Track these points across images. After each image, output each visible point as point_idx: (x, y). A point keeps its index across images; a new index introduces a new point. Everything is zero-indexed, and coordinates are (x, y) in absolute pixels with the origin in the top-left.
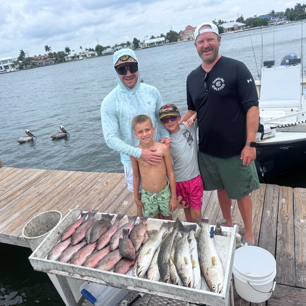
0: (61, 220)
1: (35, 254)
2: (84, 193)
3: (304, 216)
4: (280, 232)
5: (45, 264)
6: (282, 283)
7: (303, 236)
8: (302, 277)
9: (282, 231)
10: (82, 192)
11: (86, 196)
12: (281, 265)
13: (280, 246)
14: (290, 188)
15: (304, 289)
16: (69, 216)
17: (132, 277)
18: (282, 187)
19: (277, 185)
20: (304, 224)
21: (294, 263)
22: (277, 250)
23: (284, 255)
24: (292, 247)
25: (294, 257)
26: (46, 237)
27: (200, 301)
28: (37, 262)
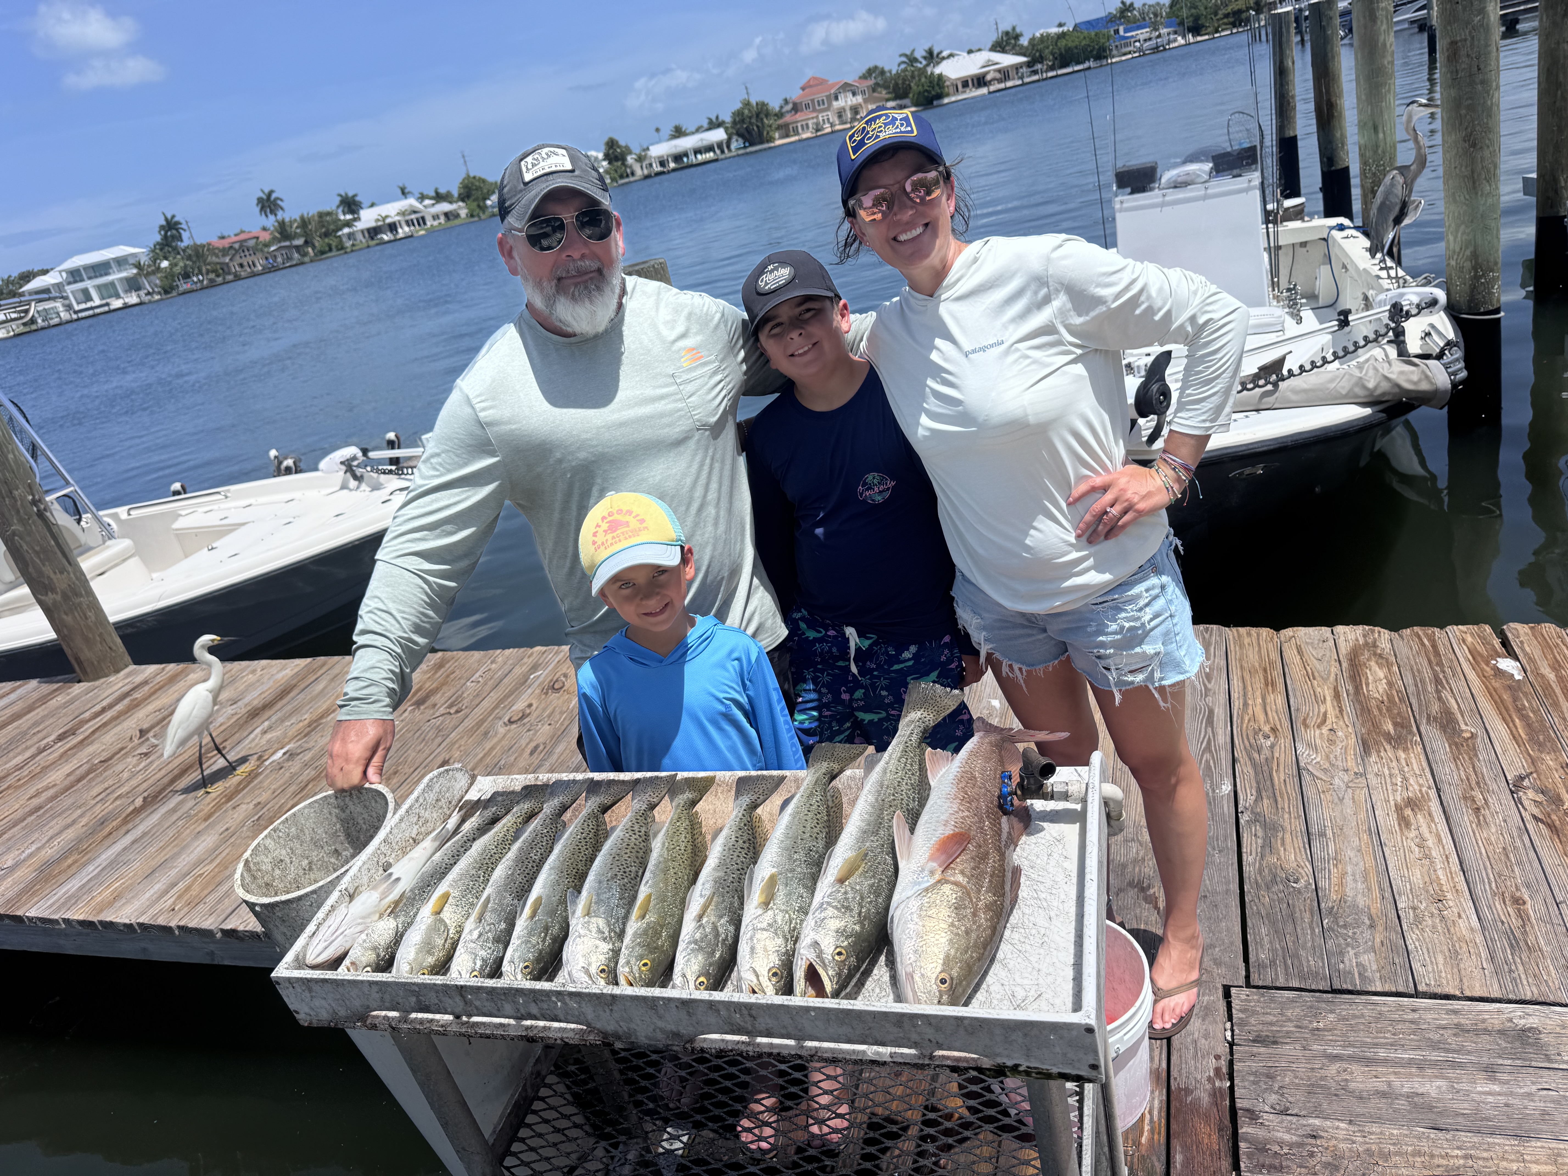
0: (389, 815)
1: (297, 959)
2: (472, 731)
3: (1330, 727)
4: (1247, 798)
5: (341, 989)
6: (1281, 982)
7: (1336, 800)
8: (1352, 952)
9: (1254, 793)
10: (460, 729)
11: (480, 743)
12: (1268, 914)
13: (1254, 845)
14: (1265, 632)
15: (1363, 997)
16: (421, 800)
17: (711, 995)
18: (1234, 629)
19: (1215, 627)
20: (1336, 757)
21: (1316, 904)
22: (1244, 863)
23: (1274, 881)
24: (1301, 845)
25: (1312, 881)
26: (339, 888)
27: (997, 1055)
28: (310, 990)
